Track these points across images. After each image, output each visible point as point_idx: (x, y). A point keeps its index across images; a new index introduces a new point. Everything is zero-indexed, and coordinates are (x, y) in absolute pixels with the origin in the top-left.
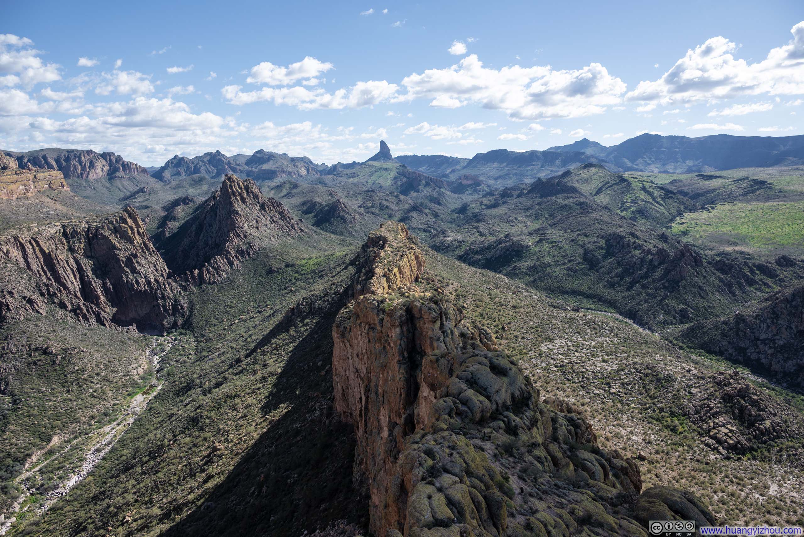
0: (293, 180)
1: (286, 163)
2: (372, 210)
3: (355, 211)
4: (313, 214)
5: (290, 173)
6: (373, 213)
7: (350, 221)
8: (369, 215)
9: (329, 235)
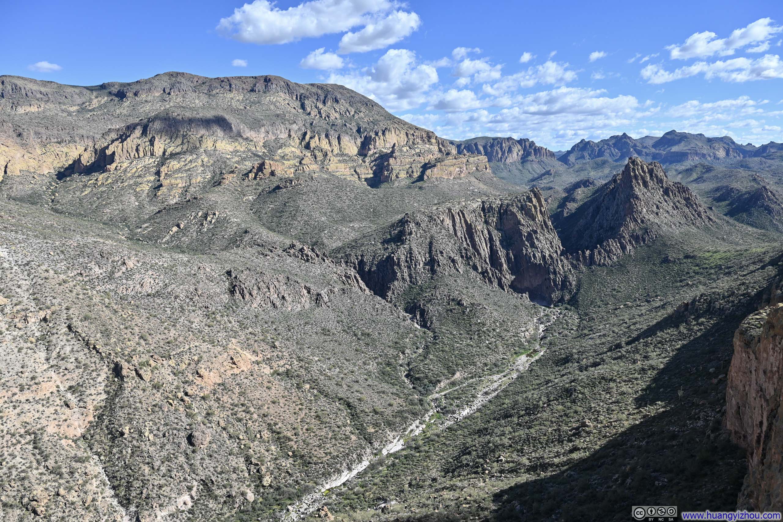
0: (707, 163)
1: (700, 144)
4: (727, 202)
5: (704, 156)
7: (778, 212)
9: (745, 227)
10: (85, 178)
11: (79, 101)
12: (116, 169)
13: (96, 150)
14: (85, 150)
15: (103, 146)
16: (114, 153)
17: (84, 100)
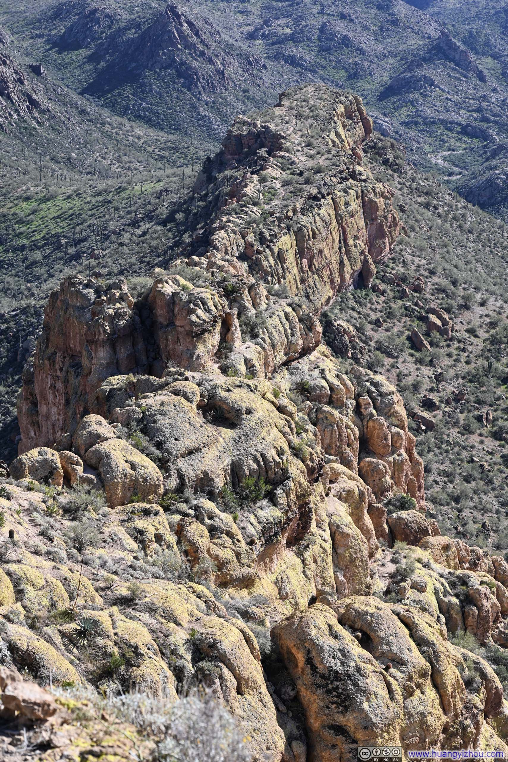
2: (292, 49)
3: (228, 48)
6: (292, 61)
7: (209, 82)
8: (281, 66)
9: (127, 125)
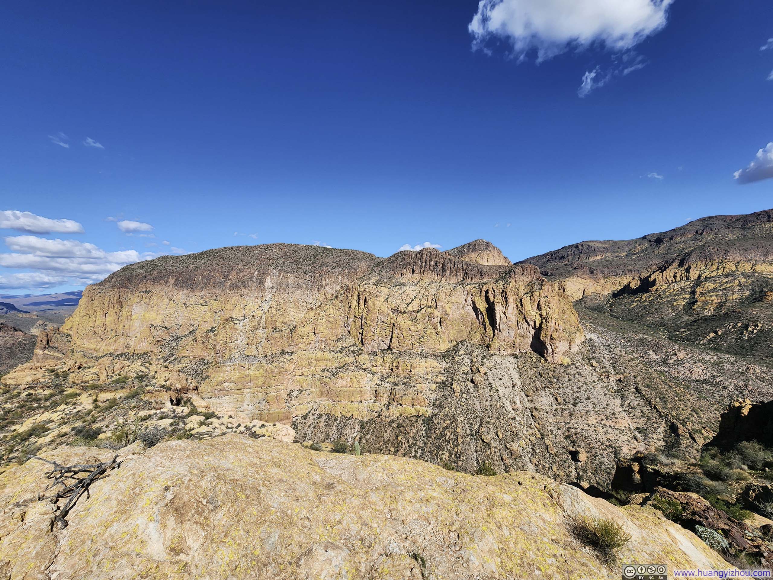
10: (633, 297)
11: (627, 249)
12: (656, 290)
13: (641, 278)
14: (633, 279)
15: (646, 276)
16: (655, 280)
17: (631, 248)
